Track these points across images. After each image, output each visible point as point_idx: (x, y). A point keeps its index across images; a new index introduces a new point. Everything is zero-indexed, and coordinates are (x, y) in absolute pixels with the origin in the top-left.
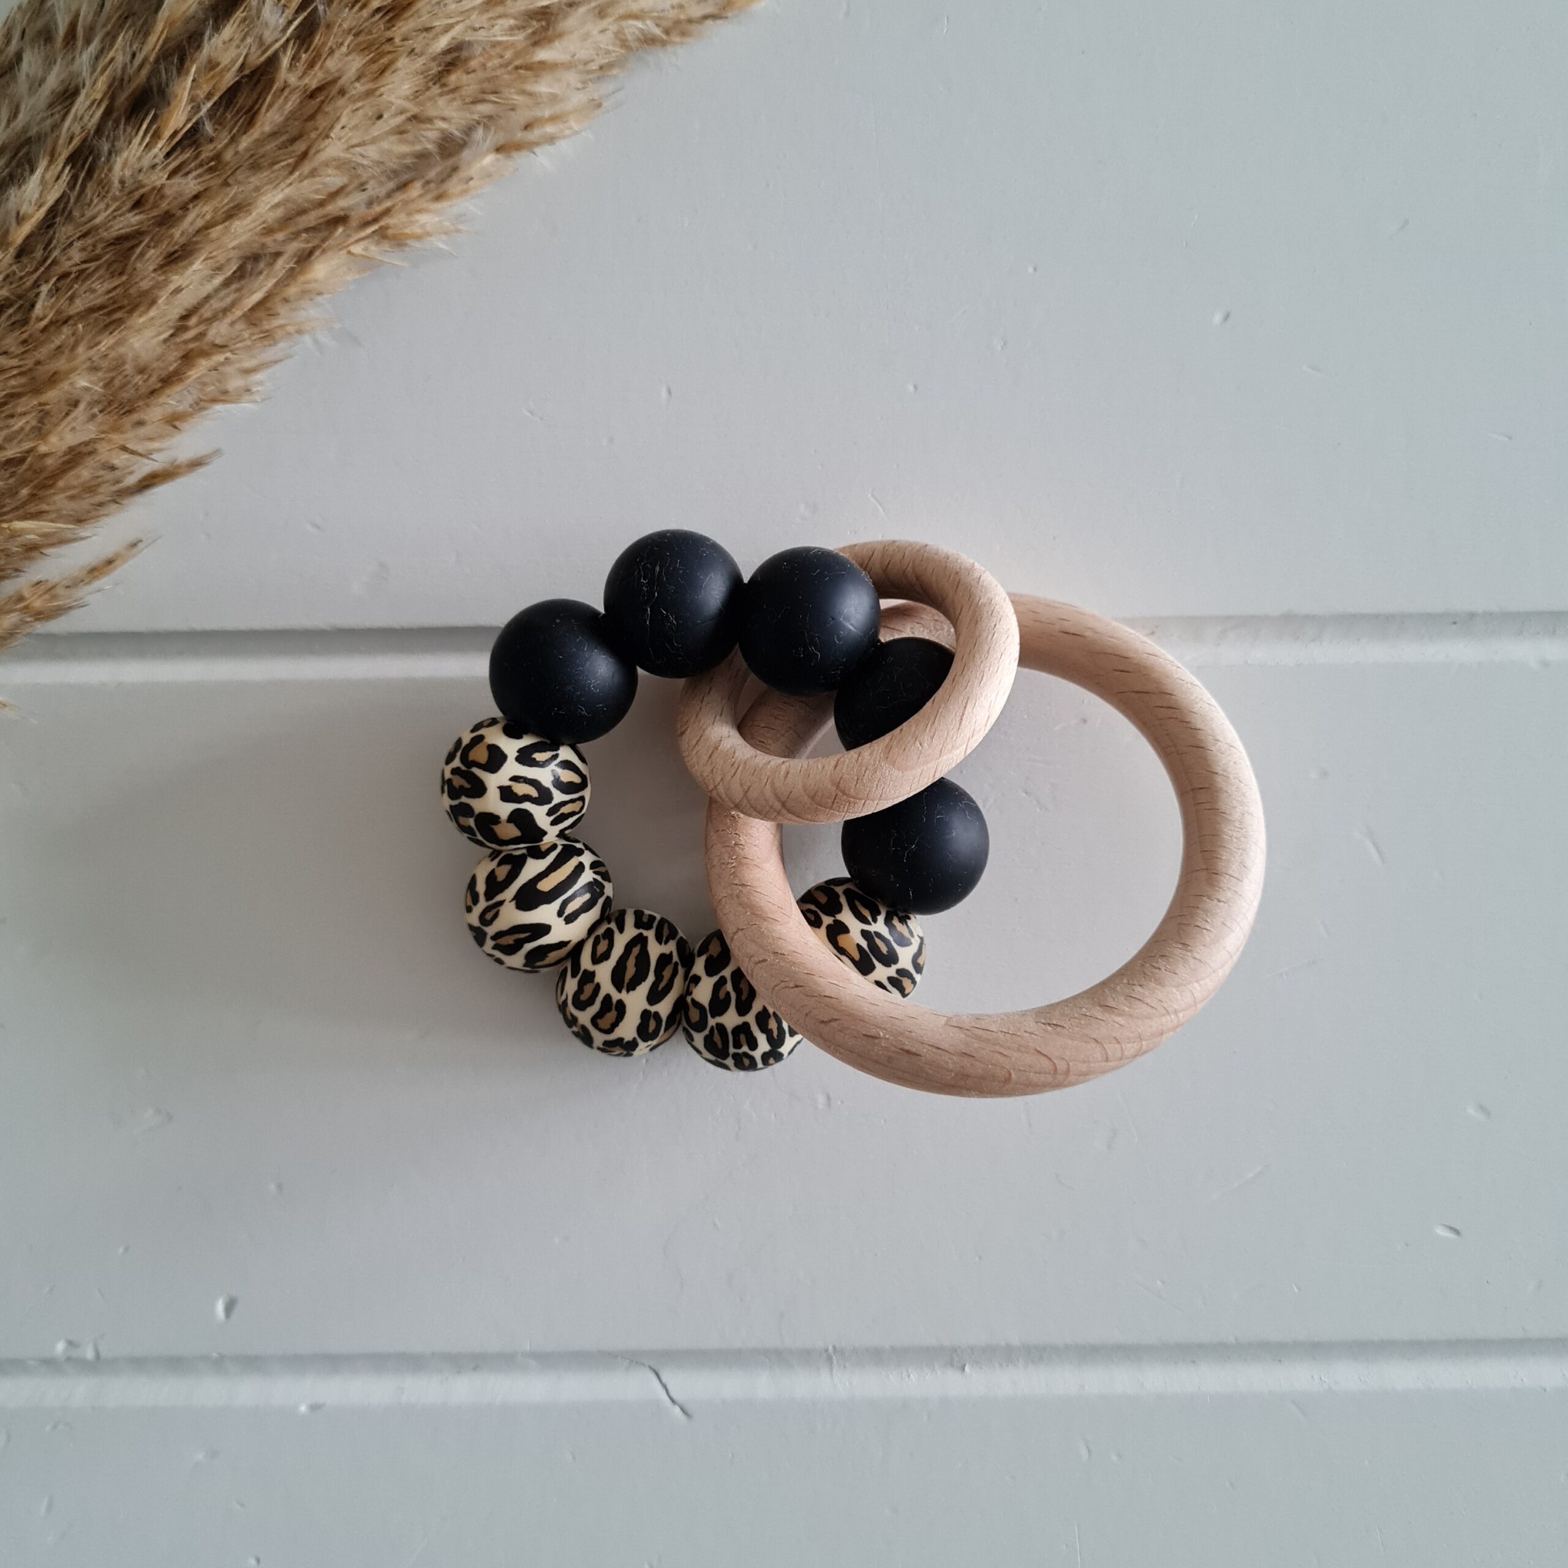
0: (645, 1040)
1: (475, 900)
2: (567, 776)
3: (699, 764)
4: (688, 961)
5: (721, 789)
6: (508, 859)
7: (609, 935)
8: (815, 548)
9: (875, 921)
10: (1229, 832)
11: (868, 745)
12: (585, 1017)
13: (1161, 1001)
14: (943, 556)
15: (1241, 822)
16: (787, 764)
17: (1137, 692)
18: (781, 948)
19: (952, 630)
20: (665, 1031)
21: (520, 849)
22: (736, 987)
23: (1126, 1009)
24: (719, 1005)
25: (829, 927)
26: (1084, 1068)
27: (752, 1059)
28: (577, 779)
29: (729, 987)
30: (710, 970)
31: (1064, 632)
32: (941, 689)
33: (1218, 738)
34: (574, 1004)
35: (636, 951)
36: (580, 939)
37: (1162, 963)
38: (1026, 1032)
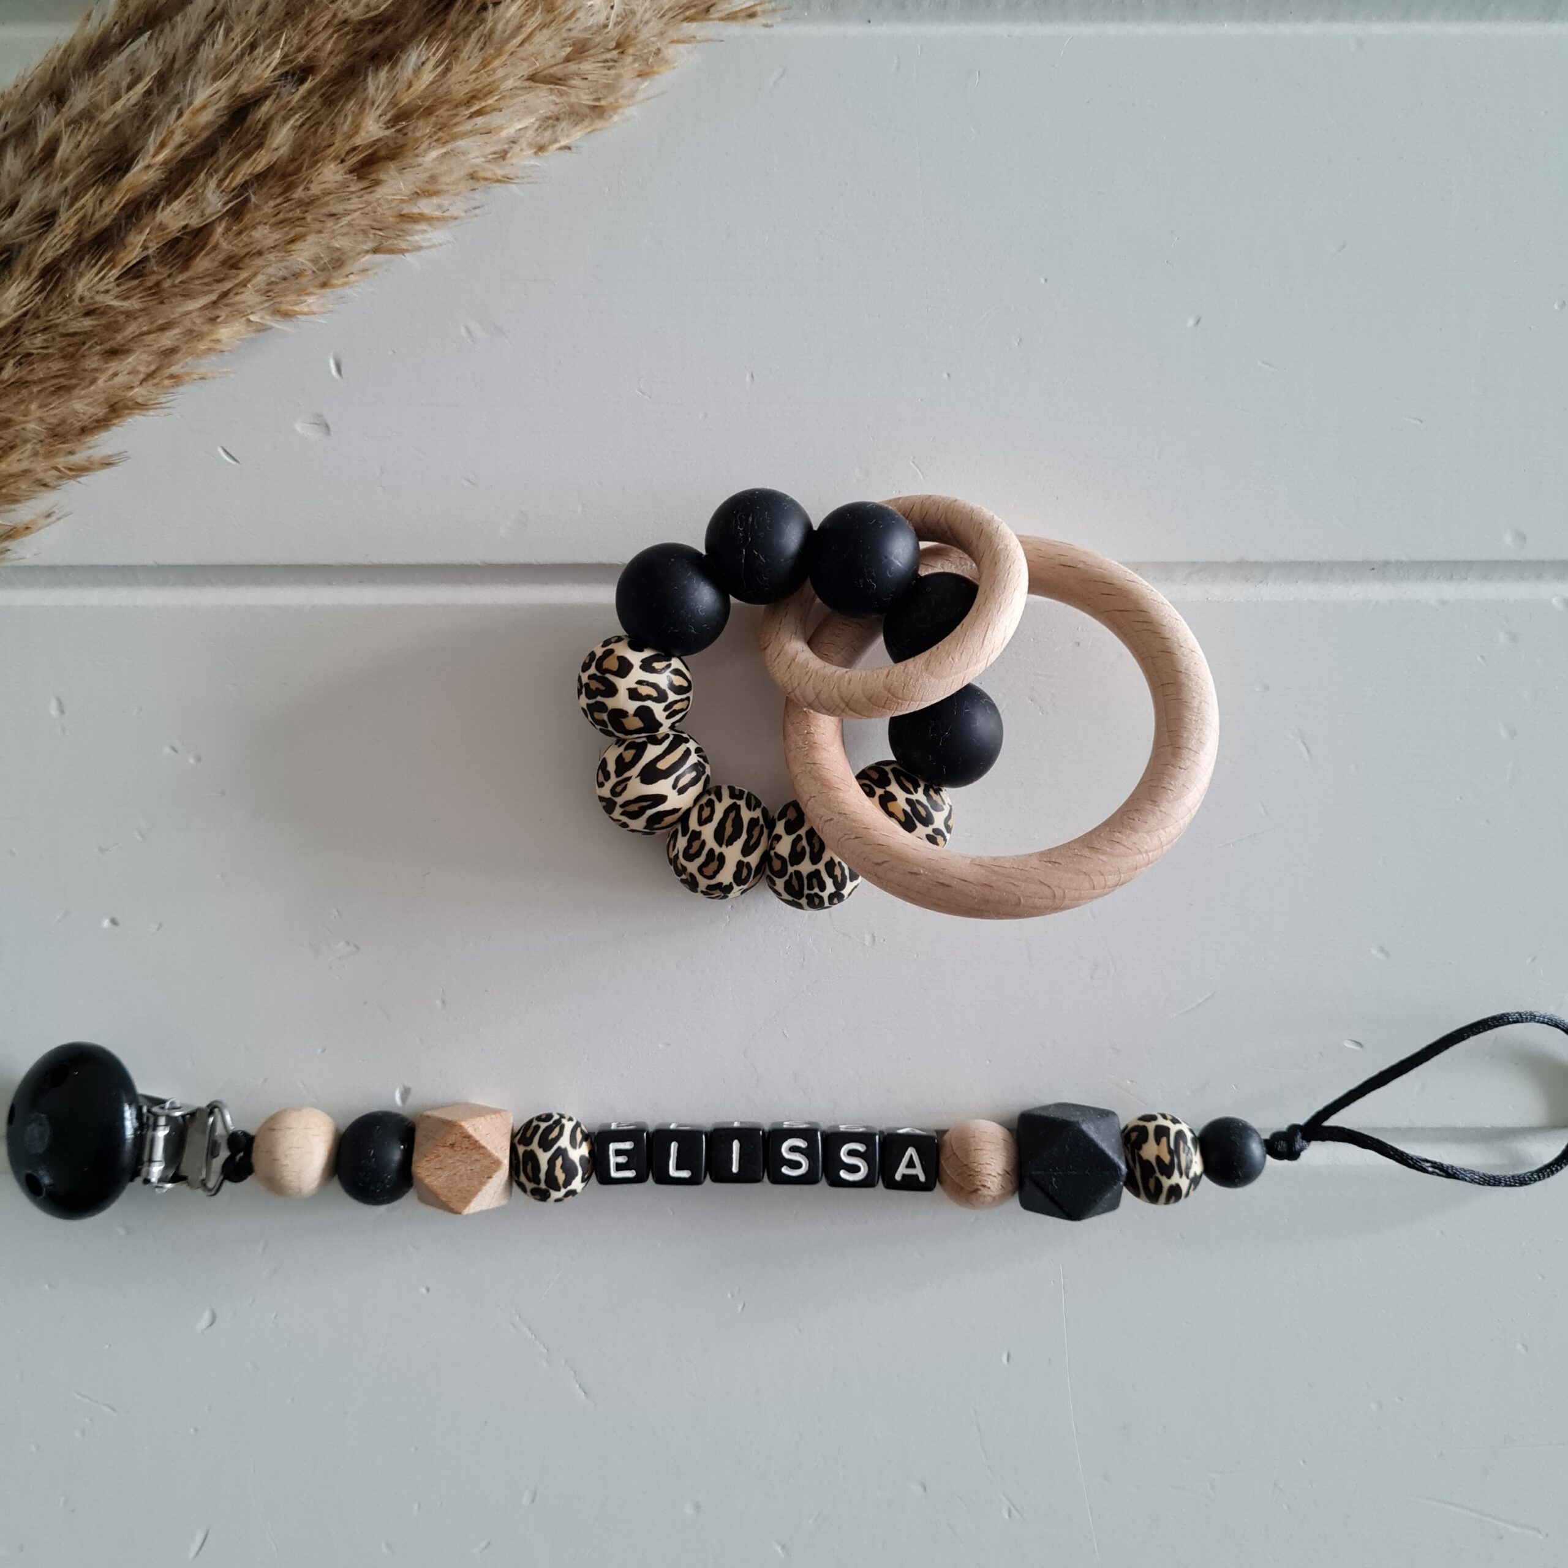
0: (738, 885)
1: (607, 776)
2: (679, 681)
3: (780, 673)
4: (771, 824)
5: (798, 692)
6: (631, 746)
7: (710, 803)
8: (870, 503)
9: (916, 792)
10: (1189, 716)
11: (912, 659)
12: (692, 867)
13: (1134, 843)
14: (969, 509)
15: (1199, 709)
16: (849, 673)
17: (1119, 611)
18: (843, 810)
19: (974, 565)
20: (754, 877)
21: (641, 738)
22: (810, 843)
23: (1108, 849)
24: (796, 856)
25: (881, 797)
26: (1077, 894)
27: (821, 898)
28: (685, 684)
29: (804, 842)
30: (789, 830)
31: (1063, 565)
32: (967, 616)
33: (1182, 645)
34: (684, 857)
35: (732, 815)
36: (688, 807)
37: (1136, 815)
38: (1031, 867)
